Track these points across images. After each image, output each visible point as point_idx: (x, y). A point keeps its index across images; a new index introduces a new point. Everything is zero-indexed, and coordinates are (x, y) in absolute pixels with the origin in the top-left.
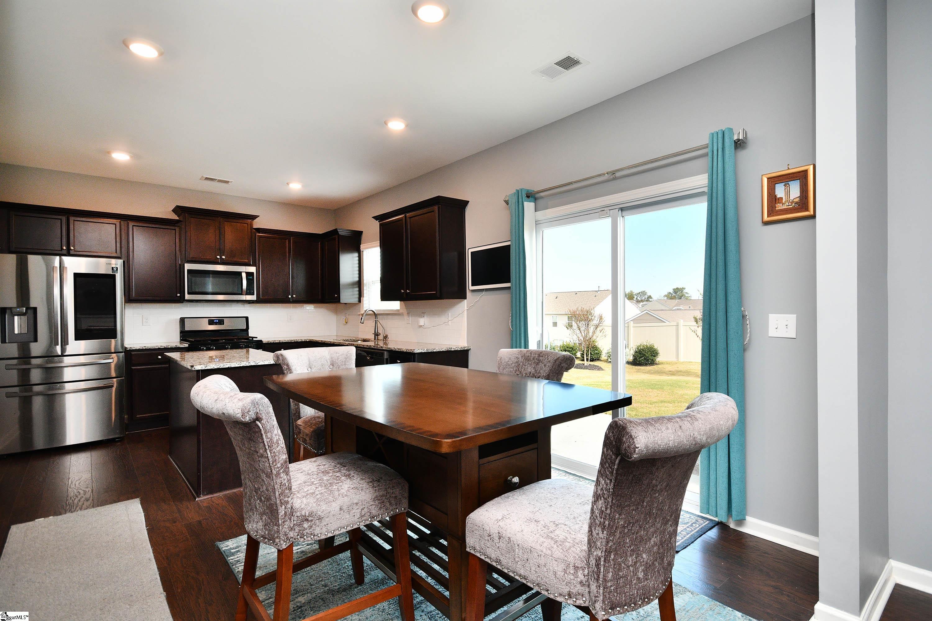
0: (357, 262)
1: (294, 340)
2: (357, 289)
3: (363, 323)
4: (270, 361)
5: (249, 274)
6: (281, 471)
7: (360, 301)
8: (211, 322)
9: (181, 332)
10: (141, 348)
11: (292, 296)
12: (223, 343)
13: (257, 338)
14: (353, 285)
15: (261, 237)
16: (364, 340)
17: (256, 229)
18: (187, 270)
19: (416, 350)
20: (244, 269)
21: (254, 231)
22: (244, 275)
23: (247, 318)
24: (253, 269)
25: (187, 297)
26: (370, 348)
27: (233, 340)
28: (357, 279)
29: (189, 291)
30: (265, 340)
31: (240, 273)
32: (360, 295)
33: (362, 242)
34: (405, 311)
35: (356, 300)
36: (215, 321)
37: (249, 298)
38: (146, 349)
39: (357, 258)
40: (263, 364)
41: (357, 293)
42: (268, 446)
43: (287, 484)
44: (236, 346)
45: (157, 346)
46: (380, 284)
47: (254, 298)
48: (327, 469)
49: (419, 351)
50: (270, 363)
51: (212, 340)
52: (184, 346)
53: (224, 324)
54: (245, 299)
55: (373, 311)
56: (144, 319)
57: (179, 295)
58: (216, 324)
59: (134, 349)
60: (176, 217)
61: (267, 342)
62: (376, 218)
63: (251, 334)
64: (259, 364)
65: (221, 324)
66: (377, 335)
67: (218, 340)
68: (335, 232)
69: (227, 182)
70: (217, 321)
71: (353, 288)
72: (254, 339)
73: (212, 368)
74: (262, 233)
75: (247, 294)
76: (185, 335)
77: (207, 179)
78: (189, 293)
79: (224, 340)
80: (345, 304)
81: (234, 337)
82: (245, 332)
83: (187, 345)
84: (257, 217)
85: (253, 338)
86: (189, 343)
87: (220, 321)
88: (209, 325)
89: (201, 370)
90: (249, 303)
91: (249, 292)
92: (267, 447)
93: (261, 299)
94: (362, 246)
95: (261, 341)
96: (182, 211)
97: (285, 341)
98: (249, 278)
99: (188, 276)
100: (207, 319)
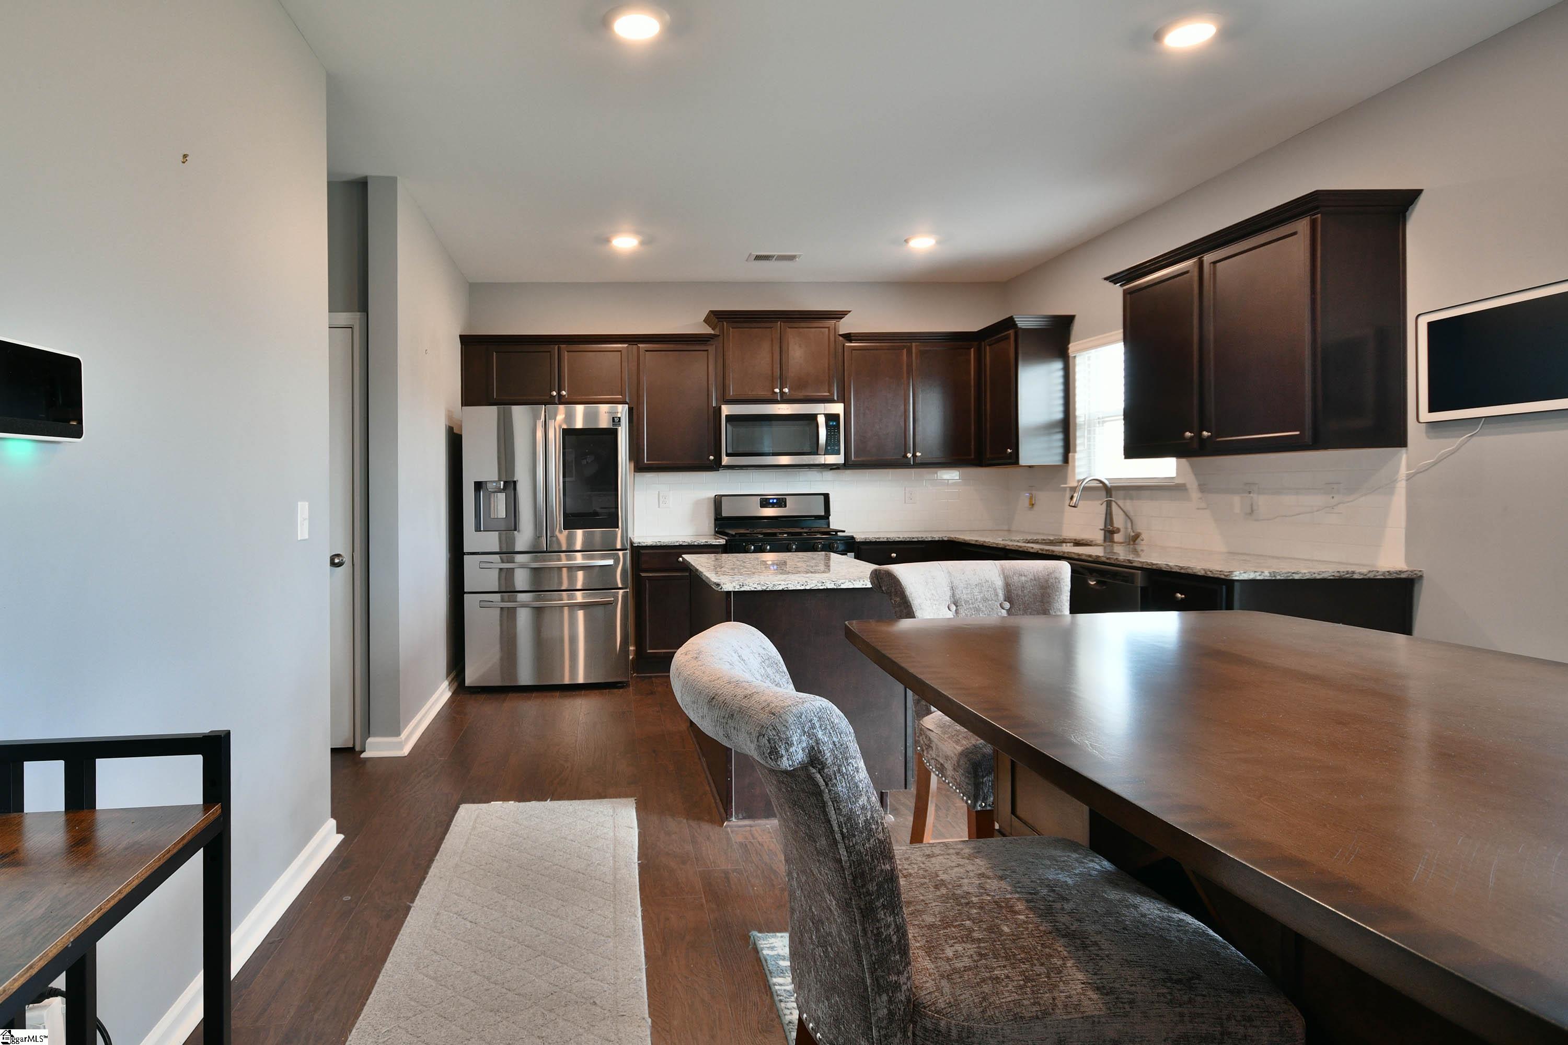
0: (1061, 380)
1: (917, 538)
2: (1060, 436)
3: (1074, 507)
4: (866, 581)
5: (832, 418)
6: (878, 904)
7: (1066, 460)
8: (765, 503)
9: (716, 520)
10: (654, 544)
11: (914, 455)
12: (785, 539)
13: (844, 531)
14: (1049, 427)
15: (854, 349)
16: (1077, 543)
17: (843, 336)
18: (726, 416)
19: (1237, 573)
20: (821, 410)
21: (841, 338)
22: (821, 420)
23: (826, 497)
24: (837, 408)
25: (725, 460)
26: (1097, 560)
27: (800, 534)
28: (1058, 415)
29: (728, 452)
30: (859, 537)
31: (813, 418)
32: (1068, 447)
33: (1072, 338)
34: (1191, 482)
35: (1055, 458)
36: (771, 501)
37: (831, 459)
38: (661, 546)
39: (1061, 373)
40: (851, 587)
41: (1061, 444)
42: (842, 833)
43: (895, 938)
44: (807, 546)
45: (677, 542)
46: (1122, 422)
47: (839, 459)
48: (1009, 896)
49: (1245, 577)
50: (864, 587)
51: (765, 534)
52: (719, 542)
53: (785, 506)
54: (823, 463)
55: (1101, 482)
56: (661, 498)
57: (712, 458)
58: (773, 505)
59: (643, 544)
60: (708, 330)
61: (864, 540)
62: (1114, 279)
63: (835, 523)
64: (843, 586)
65: (780, 507)
66: (1109, 532)
67: (775, 534)
68: (1009, 323)
69: (791, 258)
70: (775, 501)
71: (1050, 434)
72: (839, 534)
73: (753, 589)
74: (857, 340)
75: (827, 453)
76: (722, 523)
77: (758, 258)
78: (728, 455)
79: (785, 533)
80: (1030, 467)
81: (803, 529)
82: (823, 522)
83: (722, 542)
84: (846, 314)
85: (837, 531)
86: (726, 538)
87: (781, 502)
88: (761, 507)
89: (734, 592)
90: (831, 469)
91: (831, 447)
92: (838, 837)
93: (853, 461)
94: (1072, 348)
95: (852, 538)
96: (717, 318)
97: (900, 540)
98: (831, 423)
99: (728, 425)
100: (759, 498)
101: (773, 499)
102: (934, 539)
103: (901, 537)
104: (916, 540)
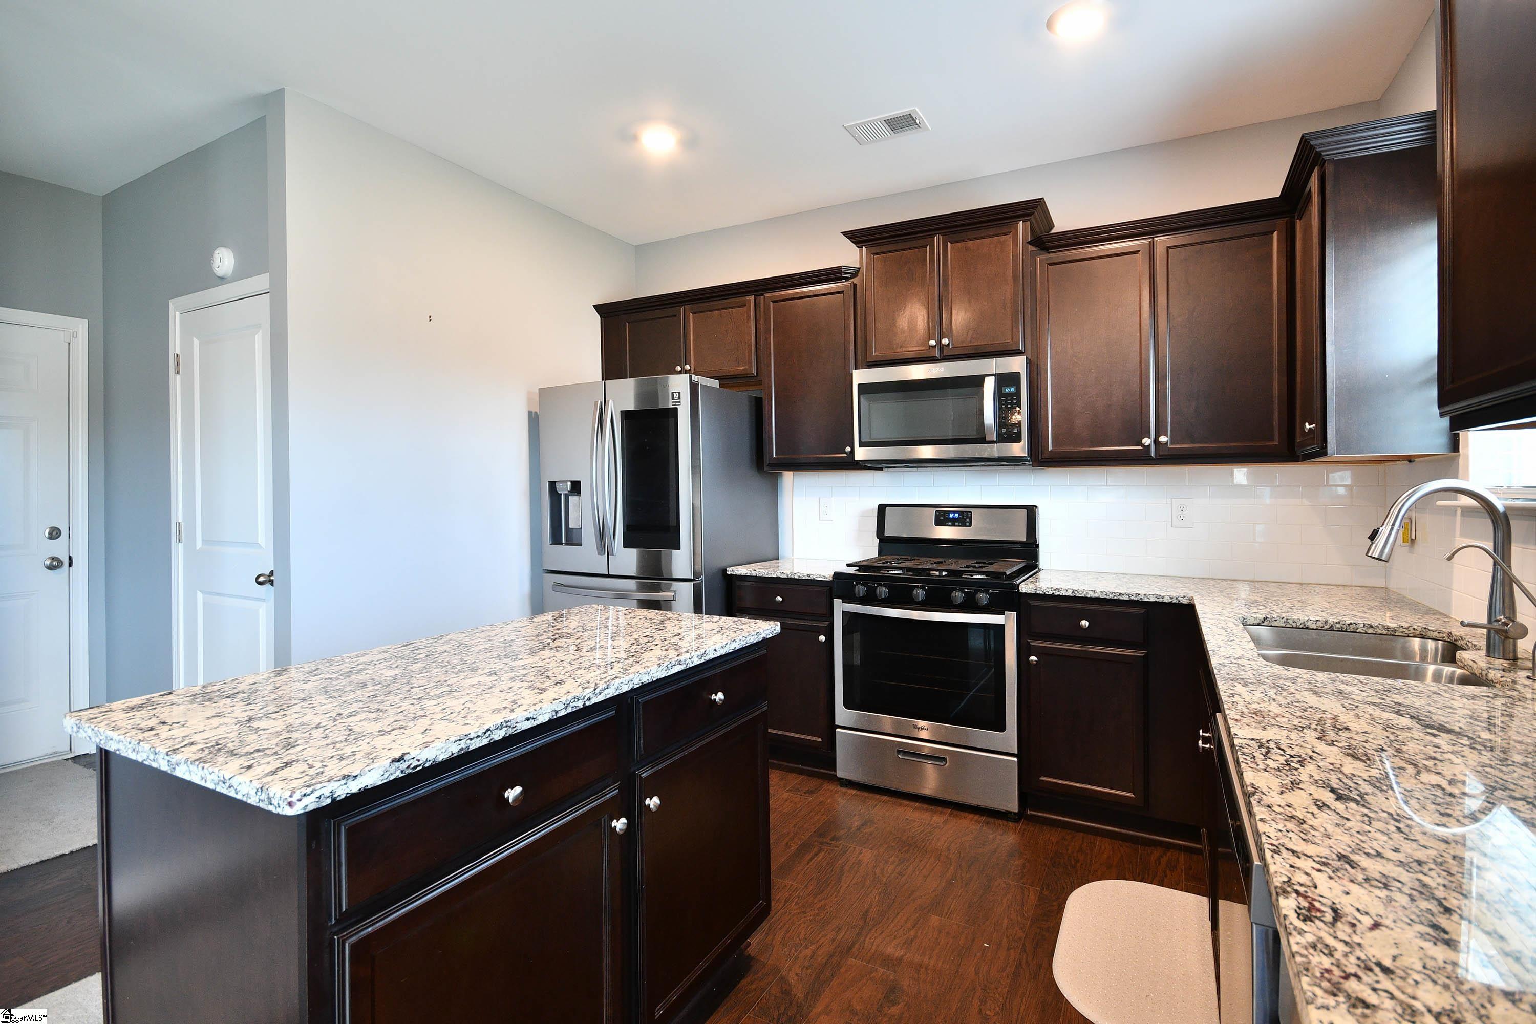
1: (1132, 595)
5: (1006, 380)
7: (1455, 443)
8: (942, 518)
9: (881, 540)
11: (1156, 442)
18: (859, 385)
20: (989, 369)
22: (990, 384)
23: (1031, 512)
24: (1017, 364)
31: (977, 382)
36: (951, 516)
37: (1010, 449)
47: (1024, 449)
53: (970, 525)
54: (998, 455)
57: (848, 449)
58: (953, 522)
61: (1034, 591)
65: (964, 525)
70: (957, 515)
75: (1001, 439)
76: (888, 546)
87: (963, 516)
88: (936, 524)
90: (1015, 465)
91: (1009, 434)
93: (1051, 452)
96: (856, 243)
97: (1096, 595)
98: (1007, 390)
99: (862, 400)
100: (934, 510)
101: (954, 512)
102: (1161, 600)
103: (1098, 590)
104: (1126, 598)
